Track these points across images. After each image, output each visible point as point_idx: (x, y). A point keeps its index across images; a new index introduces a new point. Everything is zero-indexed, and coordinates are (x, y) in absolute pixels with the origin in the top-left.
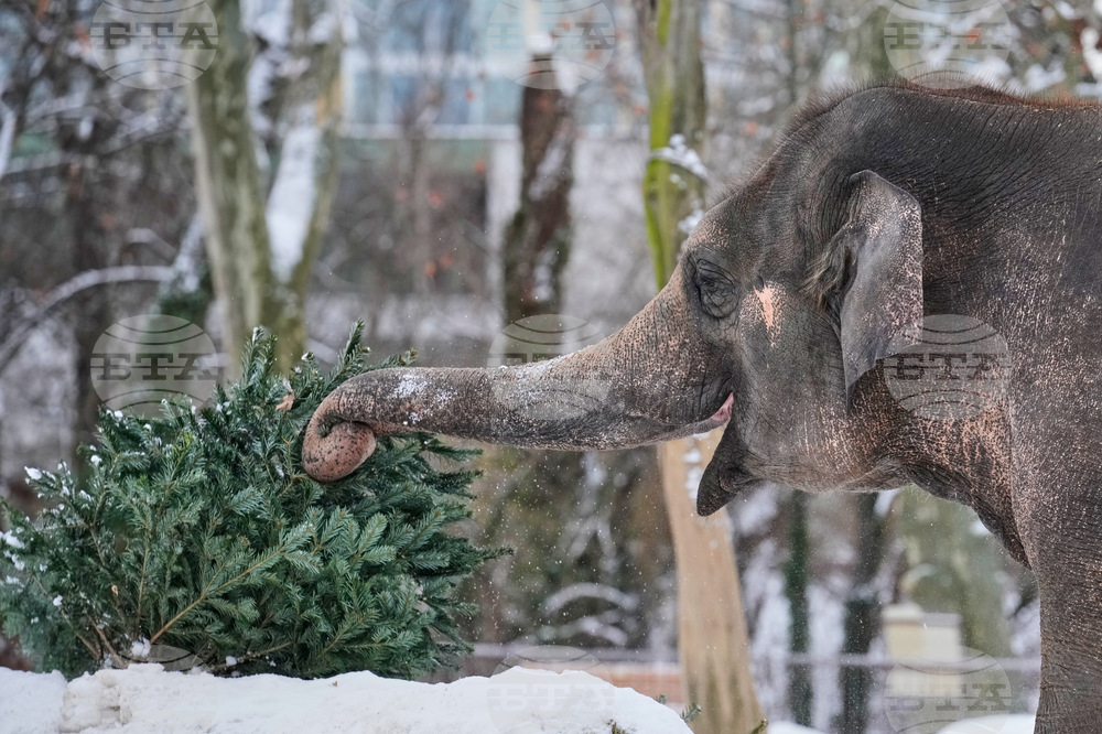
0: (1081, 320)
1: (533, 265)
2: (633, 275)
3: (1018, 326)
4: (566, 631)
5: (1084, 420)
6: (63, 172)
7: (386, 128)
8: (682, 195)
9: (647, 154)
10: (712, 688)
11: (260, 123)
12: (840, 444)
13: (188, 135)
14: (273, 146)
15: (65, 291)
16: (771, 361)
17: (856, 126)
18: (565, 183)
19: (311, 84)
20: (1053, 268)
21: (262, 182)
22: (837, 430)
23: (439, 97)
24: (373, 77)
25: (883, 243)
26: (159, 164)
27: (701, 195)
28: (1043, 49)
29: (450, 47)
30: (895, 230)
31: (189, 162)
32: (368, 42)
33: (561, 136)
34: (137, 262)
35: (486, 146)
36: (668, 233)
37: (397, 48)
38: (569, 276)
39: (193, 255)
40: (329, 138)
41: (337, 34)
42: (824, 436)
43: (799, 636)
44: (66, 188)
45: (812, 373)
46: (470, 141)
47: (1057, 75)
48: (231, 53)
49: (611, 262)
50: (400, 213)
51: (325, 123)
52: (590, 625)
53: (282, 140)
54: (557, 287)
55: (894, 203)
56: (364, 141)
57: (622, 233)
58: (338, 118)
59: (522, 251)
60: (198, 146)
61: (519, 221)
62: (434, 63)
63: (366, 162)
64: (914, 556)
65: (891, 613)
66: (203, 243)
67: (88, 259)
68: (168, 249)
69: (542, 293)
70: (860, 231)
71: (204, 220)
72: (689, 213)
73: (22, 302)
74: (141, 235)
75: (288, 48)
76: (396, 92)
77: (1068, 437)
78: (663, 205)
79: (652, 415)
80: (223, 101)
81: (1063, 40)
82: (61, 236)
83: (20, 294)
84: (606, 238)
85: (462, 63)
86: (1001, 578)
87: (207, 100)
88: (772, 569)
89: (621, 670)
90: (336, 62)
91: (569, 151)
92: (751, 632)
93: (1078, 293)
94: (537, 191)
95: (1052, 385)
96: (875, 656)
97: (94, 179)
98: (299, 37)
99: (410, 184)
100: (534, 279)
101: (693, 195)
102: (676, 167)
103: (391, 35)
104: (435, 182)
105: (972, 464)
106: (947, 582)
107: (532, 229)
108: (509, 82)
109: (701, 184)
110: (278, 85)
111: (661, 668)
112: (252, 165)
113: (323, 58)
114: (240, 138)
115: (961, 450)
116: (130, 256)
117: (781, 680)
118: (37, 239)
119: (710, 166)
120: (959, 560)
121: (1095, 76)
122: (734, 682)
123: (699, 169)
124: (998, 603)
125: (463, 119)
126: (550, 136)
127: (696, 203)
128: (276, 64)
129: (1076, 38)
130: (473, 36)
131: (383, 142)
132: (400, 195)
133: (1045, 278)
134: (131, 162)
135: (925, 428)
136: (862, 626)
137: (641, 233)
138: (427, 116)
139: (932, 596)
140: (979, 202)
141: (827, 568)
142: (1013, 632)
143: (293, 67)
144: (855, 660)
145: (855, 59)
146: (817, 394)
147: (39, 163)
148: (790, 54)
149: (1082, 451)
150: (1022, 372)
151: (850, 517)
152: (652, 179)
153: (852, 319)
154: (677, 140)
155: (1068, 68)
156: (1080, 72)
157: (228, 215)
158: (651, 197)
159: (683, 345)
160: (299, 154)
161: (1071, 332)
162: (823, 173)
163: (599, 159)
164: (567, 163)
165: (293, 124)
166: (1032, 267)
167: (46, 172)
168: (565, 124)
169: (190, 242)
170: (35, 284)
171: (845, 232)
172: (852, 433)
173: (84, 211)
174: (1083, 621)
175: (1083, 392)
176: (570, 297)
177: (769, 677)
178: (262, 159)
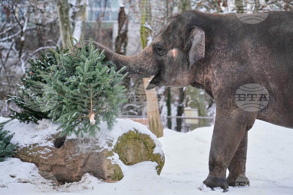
0: (231, 55)
1: (121, 46)
2: (139, 47)
3: (218, 56)
4: (127, 112)
5: (232, 73)
6: (36, 29)
7: (94, 21)
8: (147, 33)
9: (141, 26)
10: (153, 122)
11: (71, 20)
12: (186, 79)
13: (58, 22)
14: (73, 24)
15: (37, 51)
16: (173, 63)
17: (189, 18)
18: (126, 31)
19: (81, 13)
20: (225, 45)
21: (72, 31)
22: (186, 76)
23: (103, 15)
24: (91, 12)
25: (197, 39)
26: (53, 28)
27: (151, 33)
28: (213, 6)
29: (105, 6)
30: (199, 36)
31: (58, 27)
32: (90, 5)
33: (125, 22)
34: (49, 45)
35: (112, 24)
36: (145, 40)
37: (96, 6)
38: (127, 48)
39: (59, 44)
40: (83, 23)
41: (85, 4)
42: (183, 77)
43: (169, 113)
44: (37, 32)
45: (182, 65)
46: (109, 23)
47: (216, 11)
48: (66, 7)
49: (135, 45)
50: (96, 36)
51: (83, 20)
52: (132, 111)
53: (75, 23)
54: (125, 50)
55: (199, 32)
56: (90, 23)
57: (137, 40)
58: (85, 19)
59: (119, 43)
60: (60, 24)
61: (118, 38)
62: (102, 9)
63: (90, 27)
64: (190, 98)
65: (185, 109)
66: (61, 41)
67: (41, 45)
68: (55, 43)
69: (122, 51)
70: (193, 37)
71: (61, 38)
72: (148, 36)
73: (29, 53)
74: (50, 40)
75: (76, 7)
76: (96, 14)
77: (229, 77)
78: (144, 35)
79: (145, 73)
80: (64, 16)
81: (217, 4)
82: (36, 41)
83: (29, 51)
84: (134, 41)
85: (107, 9)
86: (205, 102)
87: (62, 16)
88: (164, 101)
89: (137, 119)
90: (85, 9)
91: (127, 25)
92: (160, 112)
93: (230, 50)
94: (121, 32)
95: (226, 67)
96: (183, 116)
97: (42, 30)
98: (78, 4)
99: (98, 31)
100: (121, 49)
101: (149, 33)
102: (146, 28)
103: (94, 4)
104: (103, 31)
105: (206, 83)
106: (196, 103)
107: (120, 39)
108: (116, 12)
109: (151, 31)
110: (74, 13)
111: (144, 119)
112: (70, 28)
113: (82, 8)
114: (68, 23)
115: (204, 80)
116: (48, 45)
117: (166, 121)
118: (32, 41)
119: (153, 28)
120: (198, 99)
121: (223, 11)
122: (157, 121)
123: (150, 28)
124: (205, 107)
125: (108, 19)
126: (124, 22)
127: (150, 34)
128: (74, 9)
129: (219, 4)
130: (109, 4)
131: (93, 23)
132: (96, 33)
133: (223, 47)
134: (48, 27)
135: (197, 77)
136: (180, 111)
137: (140, 40)
138: (101, 19)
139: (193, 106)
140: (211, 32)
141: (174, 101)
142: (208, 112)
143: (77, 10)
144: (179, 117)
145: (179, 8)
146: (183, 69)
147: (32, 27)
148: (167, 7)
149: (231, 79)
150: (219, 65)
151: (178, 91)
152: (142, 30)
153: (192, 53)
154: (146, 23)
155: (218, 9)
156: (220, 10)
157: (66, 37)
158: (142, 33)
159: (151, 60)
160: (78, 26)
161: (229, 57)
162: (185, 27)
163: (133, 26)
164: (127, 27)
165: (77, 20)
166: (221, 45)
167: (33, 29)
168: (126, 20)
169: (59, 42)
170: (32, 50)
171: (190, 38)
172: (189, 77)
173: (40, 36)
174: (226, 110)
175: (232, 68)
176: (127, 52)
177: (164, 121)
178: (72, 27)
